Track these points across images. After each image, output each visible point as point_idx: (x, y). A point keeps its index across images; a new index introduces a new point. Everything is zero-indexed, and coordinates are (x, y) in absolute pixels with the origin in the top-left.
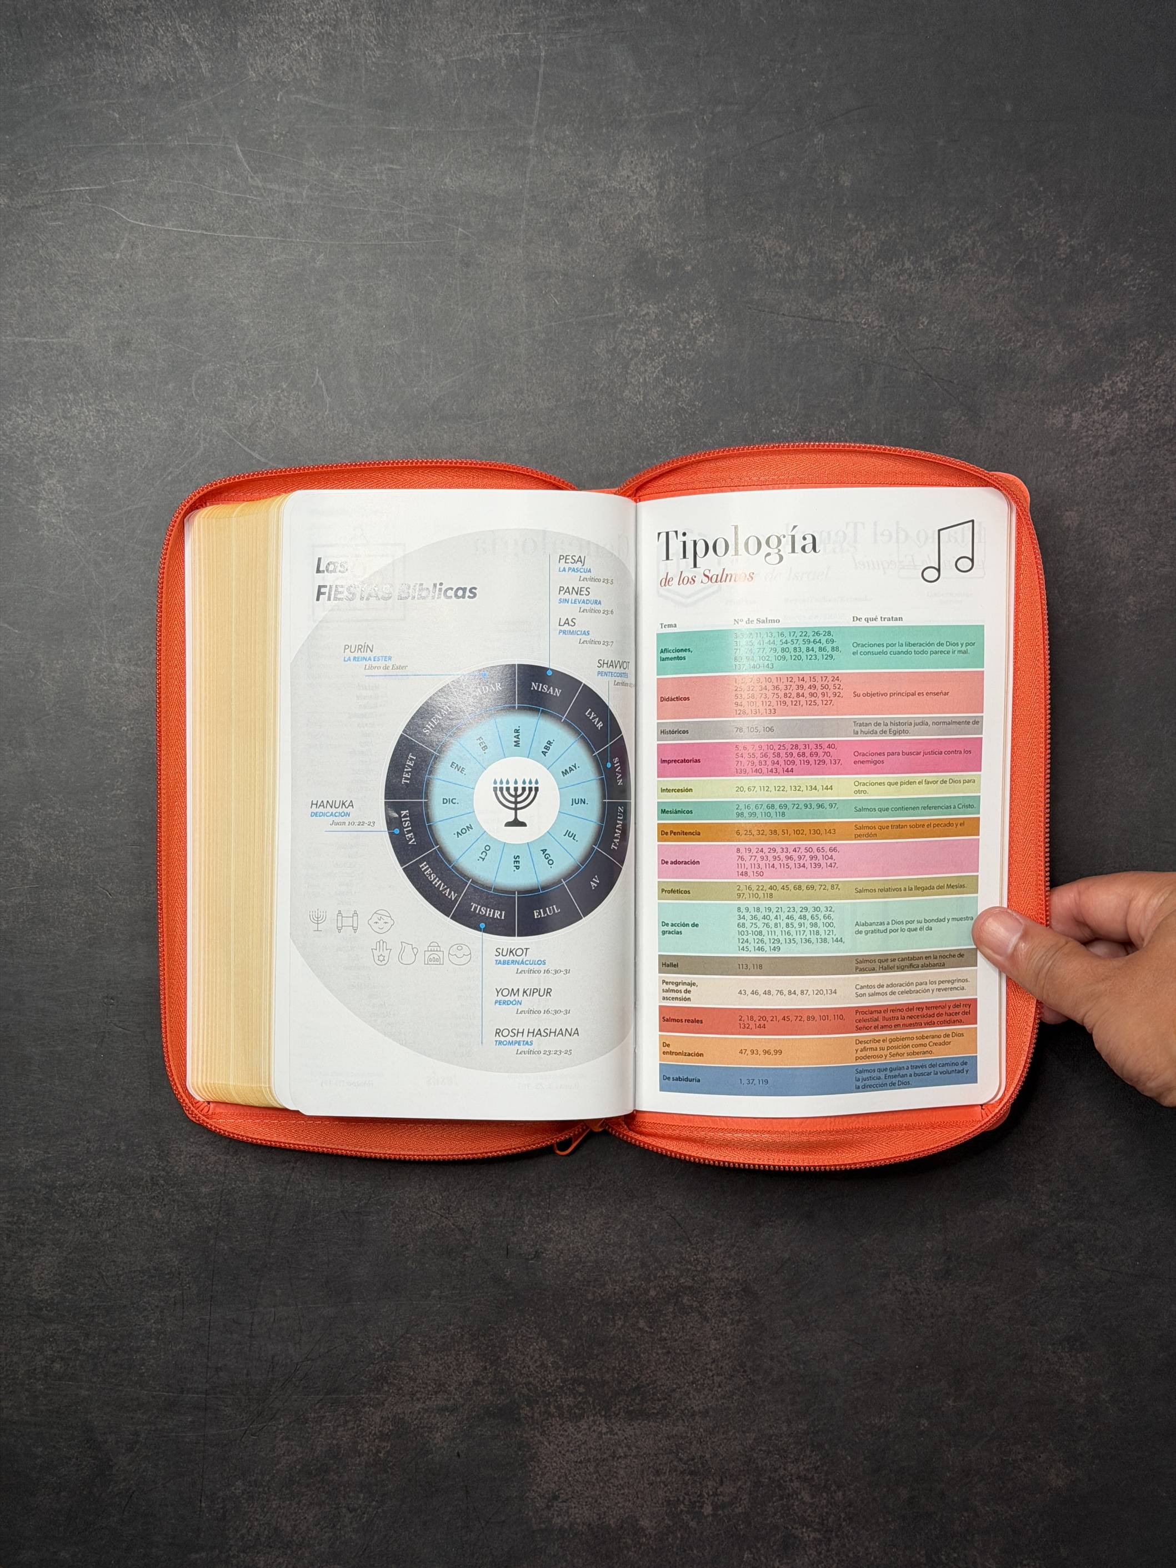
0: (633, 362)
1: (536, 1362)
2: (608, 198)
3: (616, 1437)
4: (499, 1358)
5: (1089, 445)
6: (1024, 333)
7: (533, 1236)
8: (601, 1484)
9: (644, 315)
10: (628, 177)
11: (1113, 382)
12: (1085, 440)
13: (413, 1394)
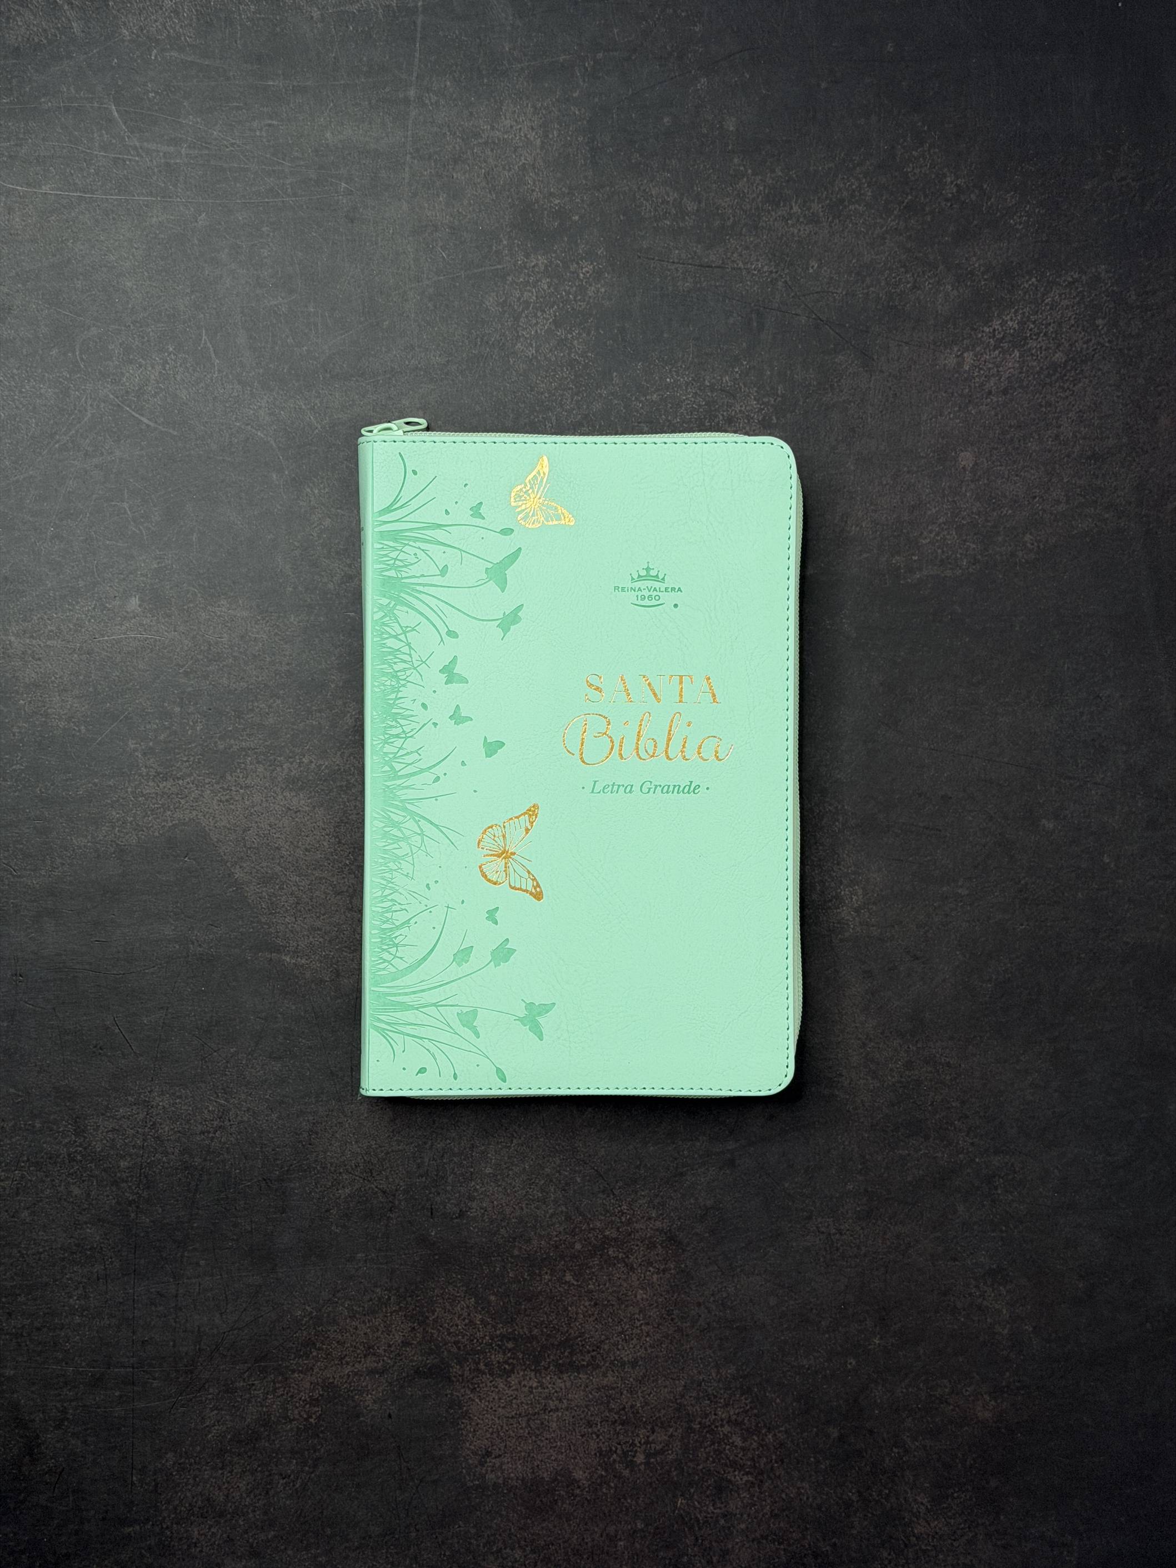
0: (524, 315)
1: (464, 1320)
2: (492, 150)
3: (546, 1391)
4: (427, 1318)
5: (982, 385)
6: (913, 274)
7: (457, 1195)
8: (534, 1438)
9: (534, 267)
10: (511, 127)
11: (1003, 320)
12: (977, 380)
13: (341, 1359)
